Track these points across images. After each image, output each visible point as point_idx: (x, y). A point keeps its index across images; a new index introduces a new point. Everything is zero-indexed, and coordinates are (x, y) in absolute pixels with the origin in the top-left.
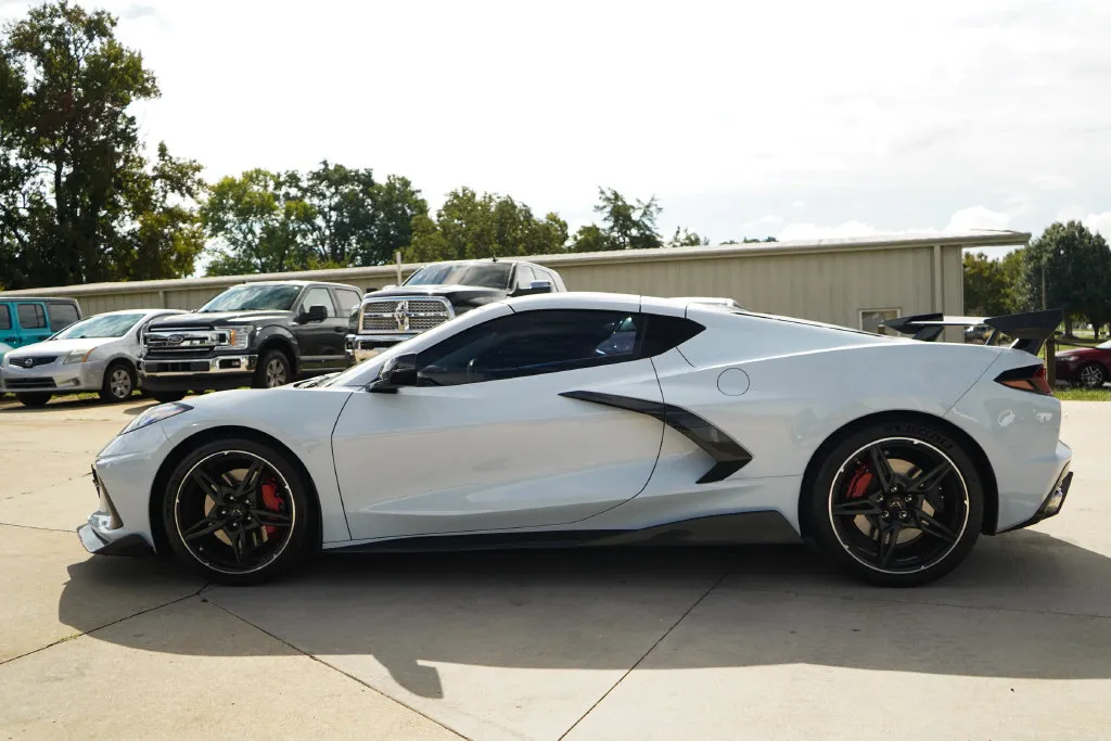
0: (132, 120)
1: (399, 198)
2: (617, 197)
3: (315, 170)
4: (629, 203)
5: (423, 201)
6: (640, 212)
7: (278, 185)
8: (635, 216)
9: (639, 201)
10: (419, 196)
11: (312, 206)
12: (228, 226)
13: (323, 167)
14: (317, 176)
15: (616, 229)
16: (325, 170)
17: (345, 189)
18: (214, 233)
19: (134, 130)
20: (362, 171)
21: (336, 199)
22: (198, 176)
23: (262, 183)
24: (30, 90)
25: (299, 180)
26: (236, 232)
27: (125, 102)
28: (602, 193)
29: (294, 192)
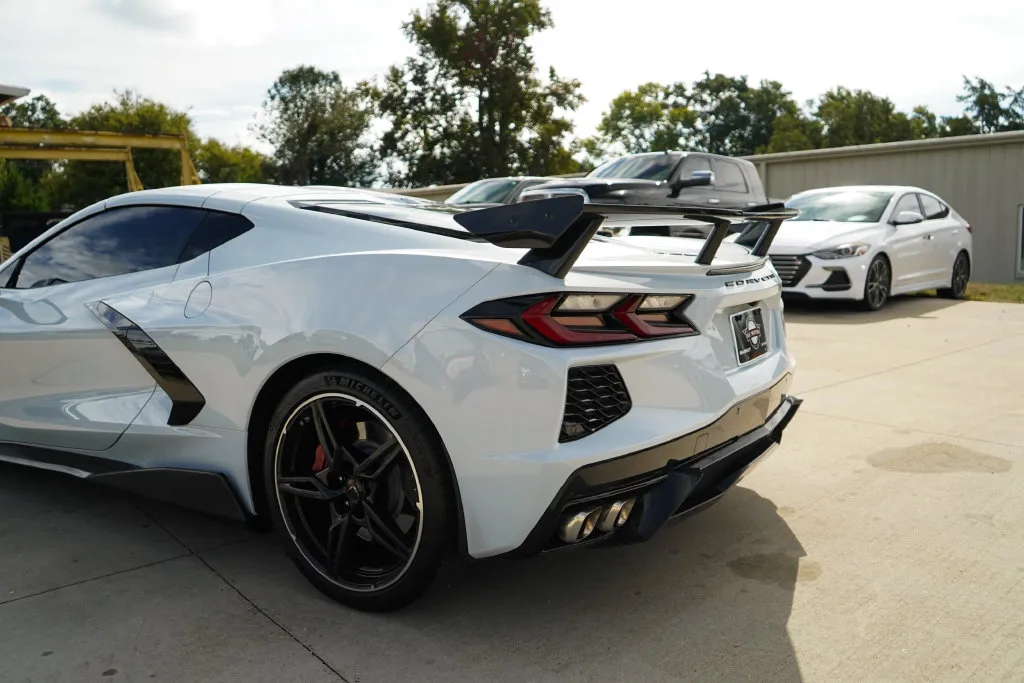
0: (529, 50)
1: (770, 100)
2: (983, 85)
3: (699, 80)
4: (998, 90)
5: (792, 102)
6: (1010, 100)
7: (667, 95)
8: (1004, 104)
9: (1008, 88)
10: (789, 98)
11: (694, 112)
12: (623, 133)
13: (705, 77)
14: (701, 86)
15: (981, 118)
16: (708, 79)
17: (724, 95)
18: (614, 138)
19: (531, 57)
20: (738, 78)
21: (716, 104)
22: (577, 91)
23: (654, 95)
24: (460, 33)
25: (684, 90)
26: (630, 136)
27: (523, 35)
28: (967, 82)
29: (681, 100)
